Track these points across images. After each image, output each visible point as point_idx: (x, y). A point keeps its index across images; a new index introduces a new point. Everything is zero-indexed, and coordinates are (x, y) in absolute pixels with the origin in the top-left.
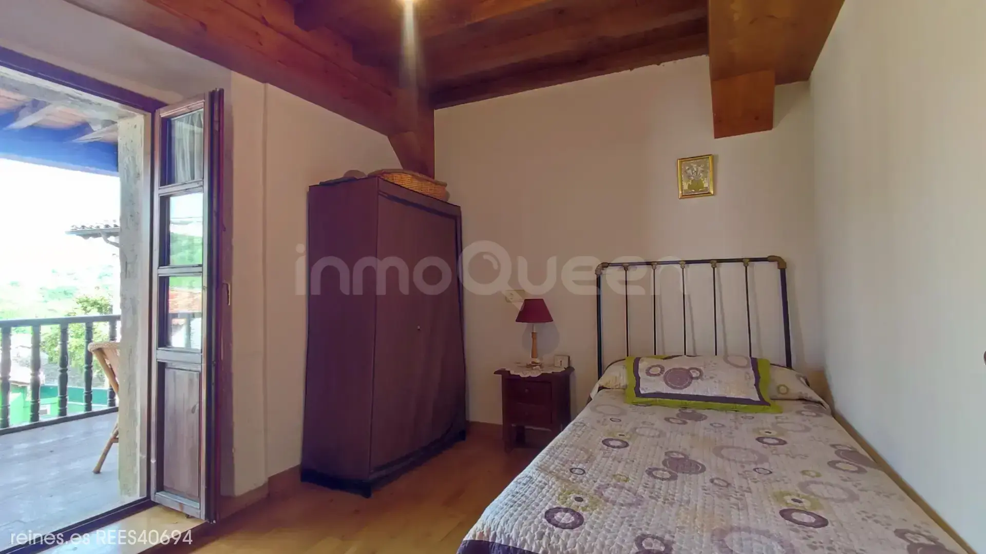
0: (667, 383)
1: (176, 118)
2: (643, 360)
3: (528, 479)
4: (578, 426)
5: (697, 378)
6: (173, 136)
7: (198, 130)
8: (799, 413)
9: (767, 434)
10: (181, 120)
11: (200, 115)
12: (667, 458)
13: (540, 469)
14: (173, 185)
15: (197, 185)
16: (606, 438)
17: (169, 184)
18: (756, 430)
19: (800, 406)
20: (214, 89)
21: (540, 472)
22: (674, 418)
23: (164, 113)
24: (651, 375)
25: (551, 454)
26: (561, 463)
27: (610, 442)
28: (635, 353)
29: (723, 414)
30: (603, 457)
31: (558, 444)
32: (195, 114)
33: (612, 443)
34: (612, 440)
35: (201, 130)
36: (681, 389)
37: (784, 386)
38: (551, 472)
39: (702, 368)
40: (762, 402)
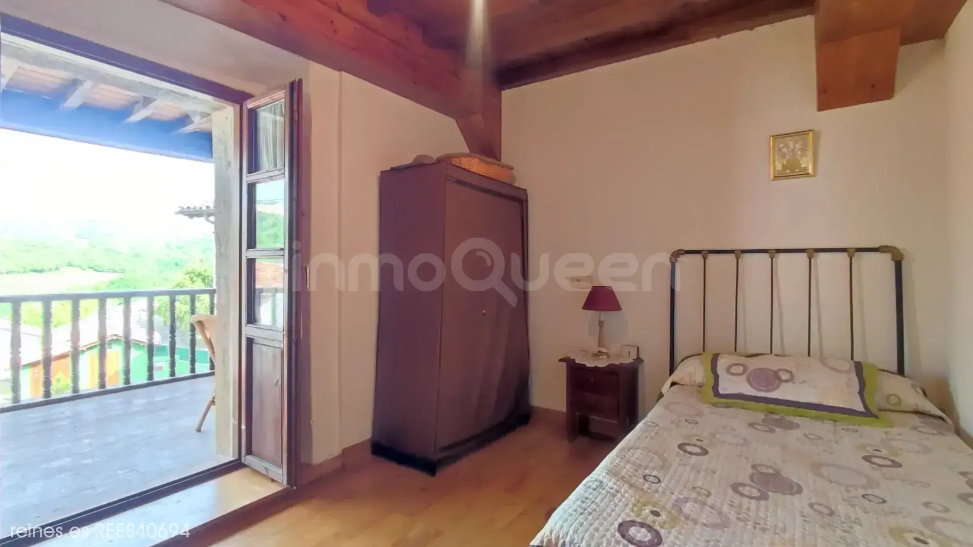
0: (750, 384)
1: (261, 109)
2: (722, 357)
3: (598, 484)
4: (649, 426)
5: (787, 381)
6: (258, 126)
7: (280, 119)
8: (914, 428)
9: (876, 452)
10: (265, 110)
11: (281, 105)
12: (754, 472)
13: (610, 473)
14: (259, 172)
15: (279, 173)
16: (682, 442)
17: (255, 172)
18: (862, 447)
19: (916, 420)
20: (294, 80)
21: (611, 477)
22: (760, 425)
23: (250, 104)
24: (733, 374)
25: (621, 456)
26: (634, 467)
27: (687, 447)
28: (712, 348)
29: (818, 424)
30: (680, 464)
31: (629, 445)
32: (277, 104)
33: (689, 449)
34: (688, 444)
35: (282, 119)
36: (767, 391)
37: (895, 395)
38: (623, 478)
39: (793, 370)
40: (868, 413)
